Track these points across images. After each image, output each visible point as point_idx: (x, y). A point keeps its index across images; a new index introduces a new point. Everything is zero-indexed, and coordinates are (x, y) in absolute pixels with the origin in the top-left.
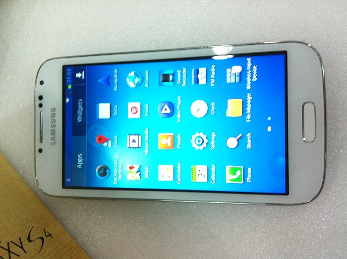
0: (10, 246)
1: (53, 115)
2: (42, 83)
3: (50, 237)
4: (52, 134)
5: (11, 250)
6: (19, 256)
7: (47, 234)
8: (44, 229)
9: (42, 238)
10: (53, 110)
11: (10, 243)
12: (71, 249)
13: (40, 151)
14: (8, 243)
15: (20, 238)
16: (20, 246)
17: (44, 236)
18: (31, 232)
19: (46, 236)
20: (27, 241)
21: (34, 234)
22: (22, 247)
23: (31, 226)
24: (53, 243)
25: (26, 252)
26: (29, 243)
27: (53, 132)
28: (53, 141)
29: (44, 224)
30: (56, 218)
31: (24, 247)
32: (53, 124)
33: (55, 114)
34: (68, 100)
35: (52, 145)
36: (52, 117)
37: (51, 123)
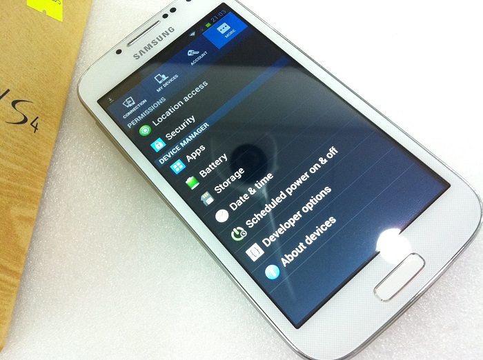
1: (166, 34)
3: (34, 129)
4: (145, 48)
7: (34, 124)
8: (37, 118)
9: (25, 120)
10: (171, 30)
12: (38, 164)
13: (119, 52)
15: (8, 90)
17: (30, 121)
18: (24, 103)
19: (31, 124)
20: (11, 101)
21: (24, 107)
23: (30, 99)
24: (29, 136)
26: (11, 105)
27: (149, 47)
28: (139, 55)
29: (44, 115)
30: (60, 126)
32: (157, 40)
33: (168, 34)
34: (193, 34)
35: (134, 56)
36: (163, 34)
37: (157, 38)
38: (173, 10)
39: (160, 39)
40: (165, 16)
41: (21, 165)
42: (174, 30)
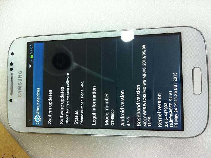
1: (20, 76)
2: (12, 54)
4: (19, 89)
13: (11, 101)
23: (3, 154)
28: (20, 94)
29: (13, 152)
32: (20, 82)
34: (30, 66)
35: (19, 97)
36: (19, 77)
37: (19, 81)
38: (12, 64)
39: (20, 80)
40: (11, 69)
42: (21, 72)
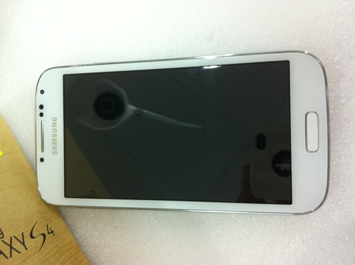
0: (13, 241)
1: (54, 125)
2: (42, 92)
3: (52, 234)
4: (53, 143)
5: (13, 246)
6: (19, 253)
7: (50, 231)
8: (47, 225)
9: (44, 235)
10: (55, 119)
11: (13, 238)
12: (71, 249)
13: (42, 160)
14: (11, 238)
15: (23, 233)
16: (22, 242)
17: (46, 233)
18: (34, 228)
19: (49, 233)
20: (29, 237)
21: (37, 230)
22: (23, 244)
23: (35, 221)
24: (54, 241)
25: (27, 249)
26: (32, 239)
27: (55, 142)
28: (55, 151)
31: (26, 243)
32: (54, 133)
33: (56, 123)
35: (53, 154)
37: (53, 132)
38: (41, 107)
40: (41, 115)
41: (66, 261)
